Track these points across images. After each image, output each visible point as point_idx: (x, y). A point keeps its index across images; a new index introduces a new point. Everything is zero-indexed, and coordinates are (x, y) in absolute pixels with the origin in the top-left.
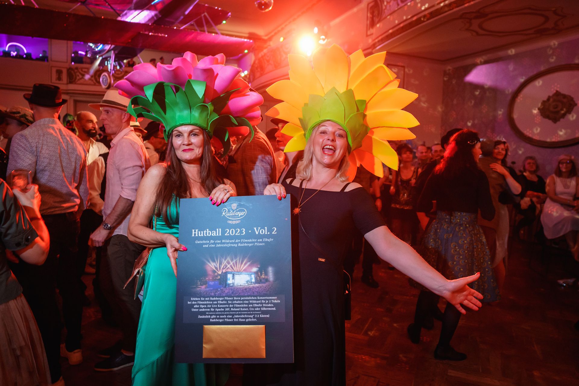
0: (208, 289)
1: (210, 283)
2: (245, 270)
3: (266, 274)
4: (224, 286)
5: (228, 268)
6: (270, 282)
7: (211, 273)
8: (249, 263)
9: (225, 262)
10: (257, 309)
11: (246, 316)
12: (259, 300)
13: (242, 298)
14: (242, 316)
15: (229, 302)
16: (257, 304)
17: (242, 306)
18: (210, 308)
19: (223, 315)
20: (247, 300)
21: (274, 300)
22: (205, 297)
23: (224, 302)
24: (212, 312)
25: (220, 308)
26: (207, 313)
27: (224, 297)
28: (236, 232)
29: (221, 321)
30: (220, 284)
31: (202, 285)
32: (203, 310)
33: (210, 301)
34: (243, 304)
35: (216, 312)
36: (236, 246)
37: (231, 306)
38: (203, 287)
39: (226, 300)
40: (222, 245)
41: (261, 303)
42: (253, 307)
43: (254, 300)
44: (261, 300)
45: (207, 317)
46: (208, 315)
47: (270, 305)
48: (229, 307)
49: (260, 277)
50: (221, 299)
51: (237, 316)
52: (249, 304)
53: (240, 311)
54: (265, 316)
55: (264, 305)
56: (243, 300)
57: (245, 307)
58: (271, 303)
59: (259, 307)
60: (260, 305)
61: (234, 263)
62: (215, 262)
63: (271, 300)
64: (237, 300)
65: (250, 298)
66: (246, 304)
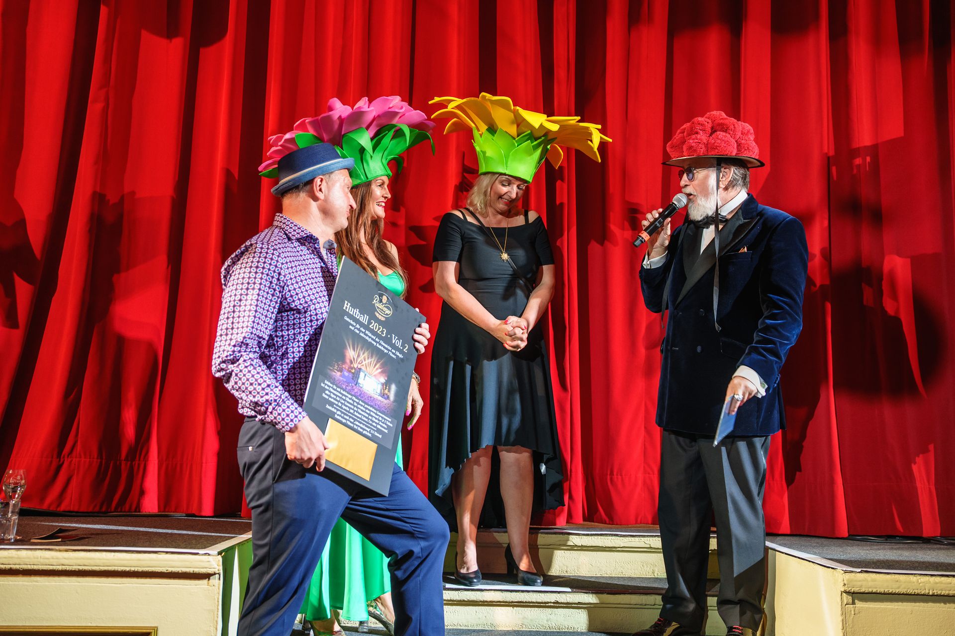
0: (341, 378)
1: (345, 373)
2: (375, 376)
3: (389, 391)
4: (355, 383)
5: (363, 365)
6: (390, 400)
7: (348, 361)
8: (380, 370)
9: (362, 357)
10: (374, 424)
11: (364, 427)
12: (378, 415)
13: (366, 406)
14: (361, 425)
15: (355, 404)
16: (376, 419)
17: (363, 413)
18: (338, 401)
19: (347, 415)
20: (369, 410)
21: (389, 421)
22: (337, 387)
23: (351, 401)
24: (339, 407)
25: (346, 406)
26: (335, 406)
27: (352, 395)
28: (379, 329)
29: (344, 421)
30: (353, 379)
31: (338, 371)
32: (332, 400)
33: (340, 392)
34: (365, 412)
35: (342, 408)
36: (375, 344)
37: (355, 409)
38: (339, 373)
39: (353, 400)
40: (365, 336)
41: (379, 420)
42: (371, 420)
43: (374, 413)
44: (380, 416)
45: (333, 410)
46: (335, 408)
47: (384, 425)
48: (353, 409)
49: (384, 391)
50: (350, 396)
51: (357, 423)
52: (369, 415)
53: (361, 419)
54: (378, 435)
55: (380, 423)
56: (366, 408)
57: (366, 417)
58: (386, 424)
59: (376, 423)
60: (377, 421)
61: (368, 362)
62: (355, 351)
63: (387, 420)
64: (361, 405)
65: (371, 409)
66: (367, 413)
